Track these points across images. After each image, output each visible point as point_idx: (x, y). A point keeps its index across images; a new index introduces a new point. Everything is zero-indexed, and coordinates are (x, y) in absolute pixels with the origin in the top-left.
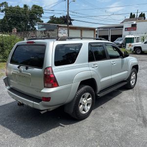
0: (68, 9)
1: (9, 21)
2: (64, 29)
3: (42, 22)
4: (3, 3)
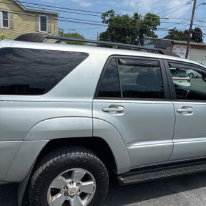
0: (192, 17)
1: (112, 35)
2: (182, 47)
3: (156, 36)
4: (109, 12)
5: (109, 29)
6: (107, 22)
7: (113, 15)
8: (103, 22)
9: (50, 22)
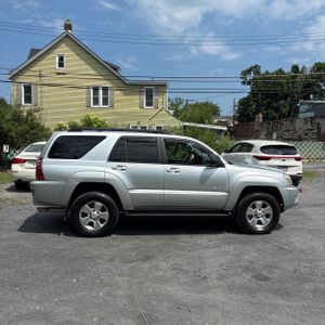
1: (257, 101)
4: (251, 68)
5: (253, 93)
6: (249, 83)
7: (258, 73)
8: (244, 83)
9: (157, 95)
